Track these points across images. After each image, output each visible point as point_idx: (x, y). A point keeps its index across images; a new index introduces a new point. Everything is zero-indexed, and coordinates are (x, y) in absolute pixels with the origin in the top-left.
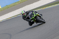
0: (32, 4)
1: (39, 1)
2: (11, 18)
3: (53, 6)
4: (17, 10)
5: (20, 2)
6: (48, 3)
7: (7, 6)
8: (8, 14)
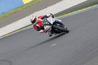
0: (44, 10)
1: (56, 3)
2: (10, 34)
3: (80, 11)
4: (20, 20)
5: (24, 7)
6: (71, 6)
7: (3, 13)
8: (6, 27)
